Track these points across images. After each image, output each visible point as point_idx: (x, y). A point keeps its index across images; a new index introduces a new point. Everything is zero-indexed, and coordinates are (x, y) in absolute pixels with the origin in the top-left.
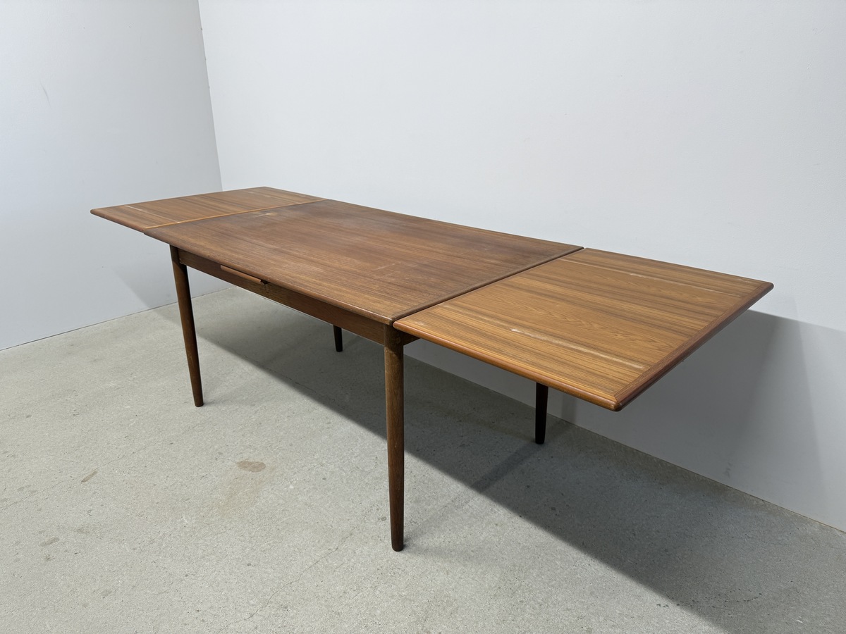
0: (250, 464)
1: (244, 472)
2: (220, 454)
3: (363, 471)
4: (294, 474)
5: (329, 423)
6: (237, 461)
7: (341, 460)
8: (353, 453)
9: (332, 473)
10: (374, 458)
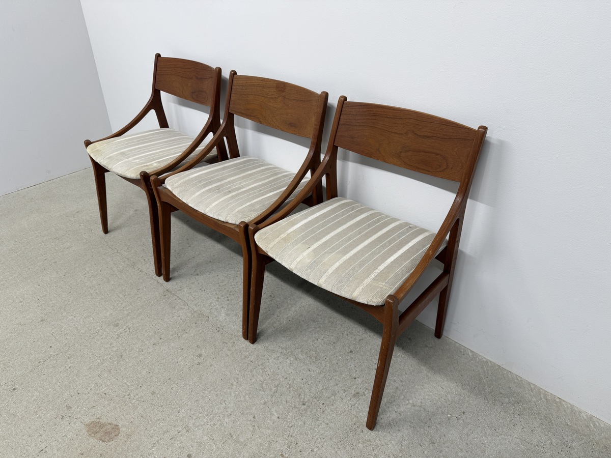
0: (102, 426)
1: (93, 441)
2: (69, 407)
3: (237, 441)
4: (154, 446)
5: (200, 355)
6: (87, 421)
7: (211, 420)
8: (226, 409)
9: (200, 444)
10: (251, 417)
